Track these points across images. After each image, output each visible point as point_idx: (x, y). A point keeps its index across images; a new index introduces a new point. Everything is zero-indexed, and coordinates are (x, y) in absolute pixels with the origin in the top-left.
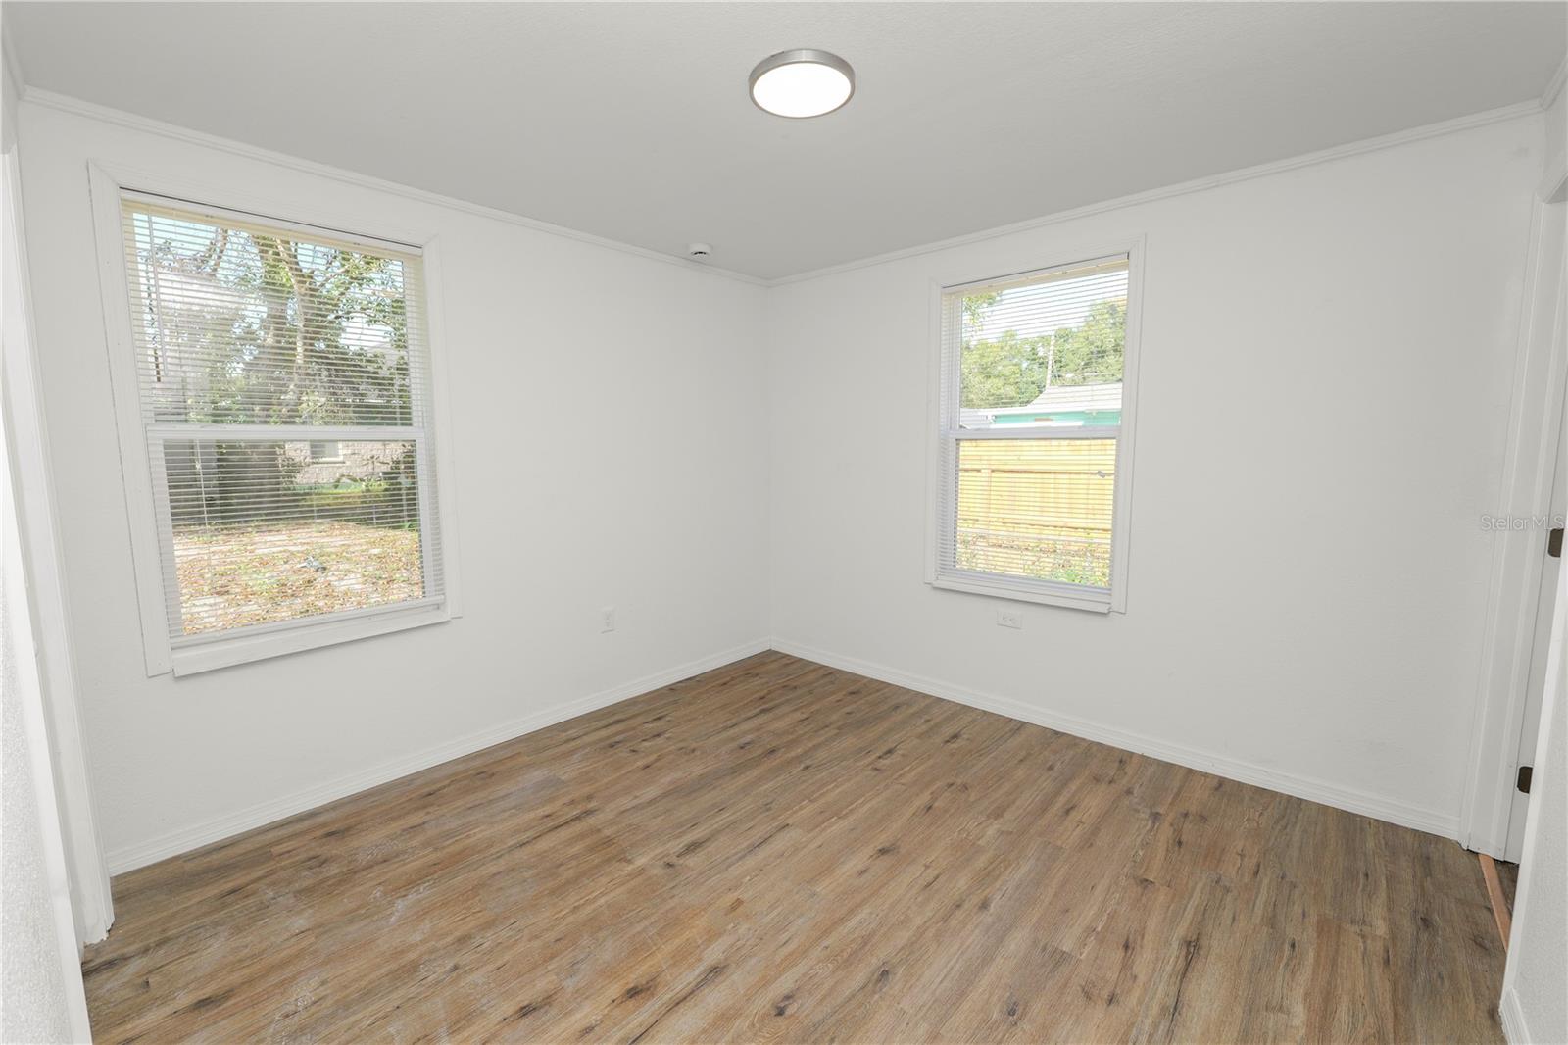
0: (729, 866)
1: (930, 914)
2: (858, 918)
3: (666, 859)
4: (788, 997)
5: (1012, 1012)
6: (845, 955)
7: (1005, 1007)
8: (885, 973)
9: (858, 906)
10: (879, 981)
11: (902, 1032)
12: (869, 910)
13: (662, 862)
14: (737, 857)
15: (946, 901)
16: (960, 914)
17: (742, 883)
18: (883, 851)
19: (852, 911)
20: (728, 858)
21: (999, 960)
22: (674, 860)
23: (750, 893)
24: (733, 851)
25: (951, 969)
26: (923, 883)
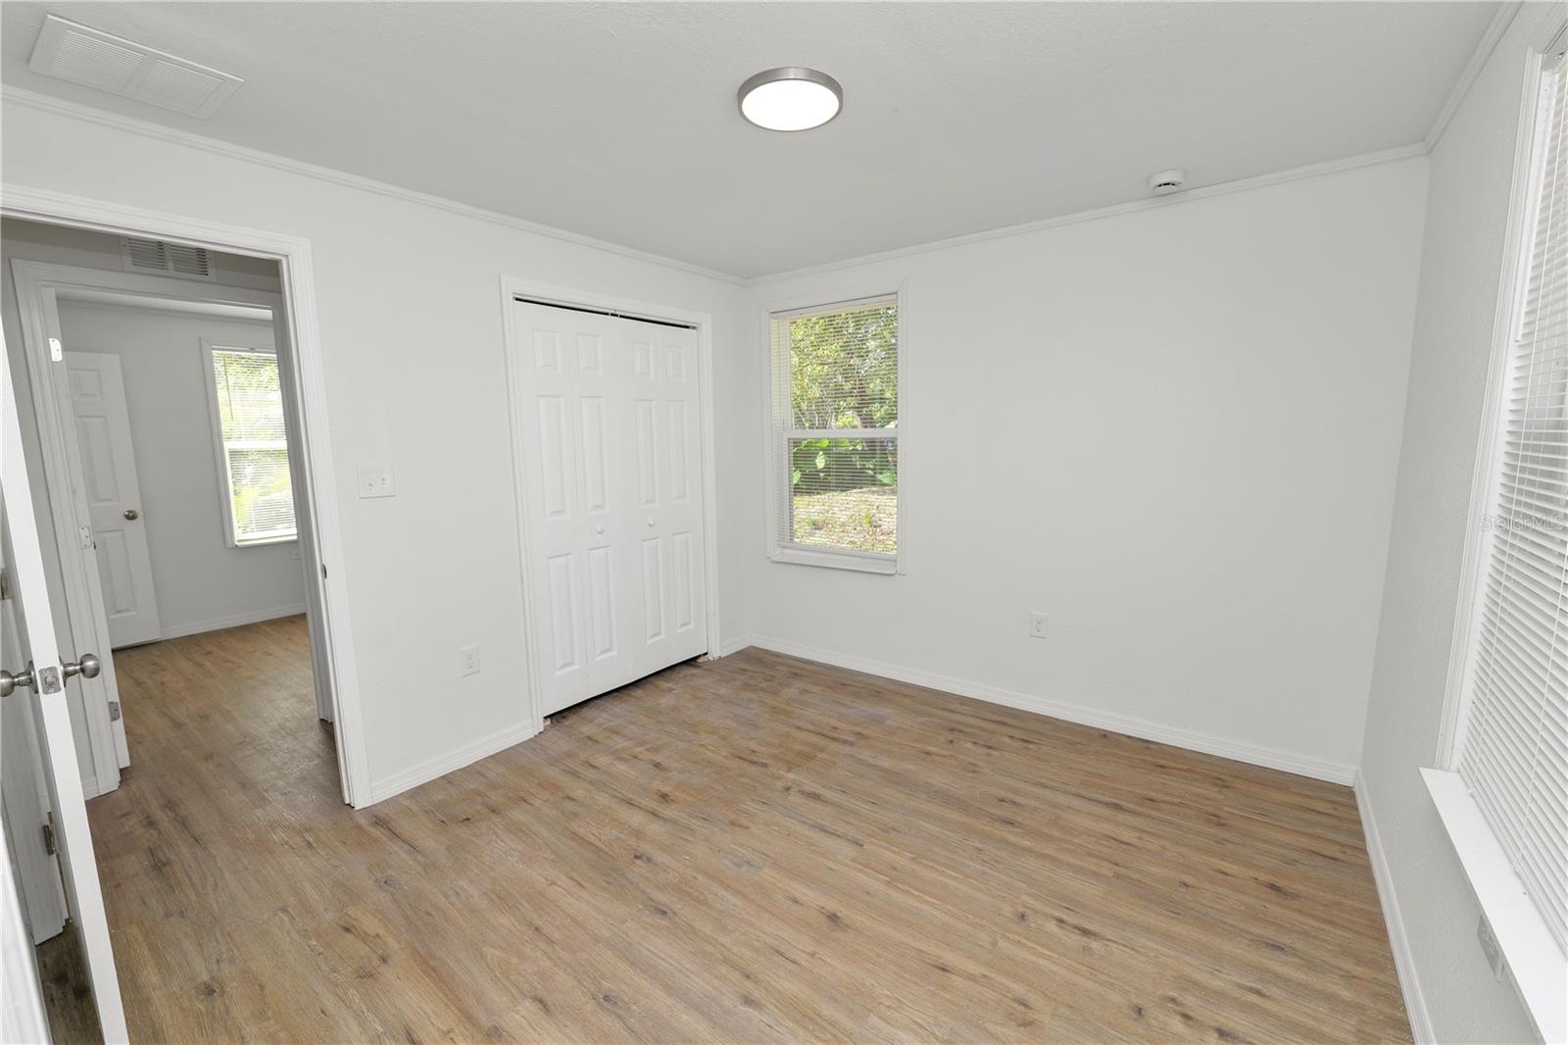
1: (735, 950)
4: (649, 860)
5: (607, 998)
6: (687, 889)
7: (614, 994)
8: (664, 913)
10: (656, 909)
11: (606, 921)
15: (755, 966)
16: (736, 977)
18: (833, 918)
21: (669, 1001)
25: (663, 959)
26: (782, 949)
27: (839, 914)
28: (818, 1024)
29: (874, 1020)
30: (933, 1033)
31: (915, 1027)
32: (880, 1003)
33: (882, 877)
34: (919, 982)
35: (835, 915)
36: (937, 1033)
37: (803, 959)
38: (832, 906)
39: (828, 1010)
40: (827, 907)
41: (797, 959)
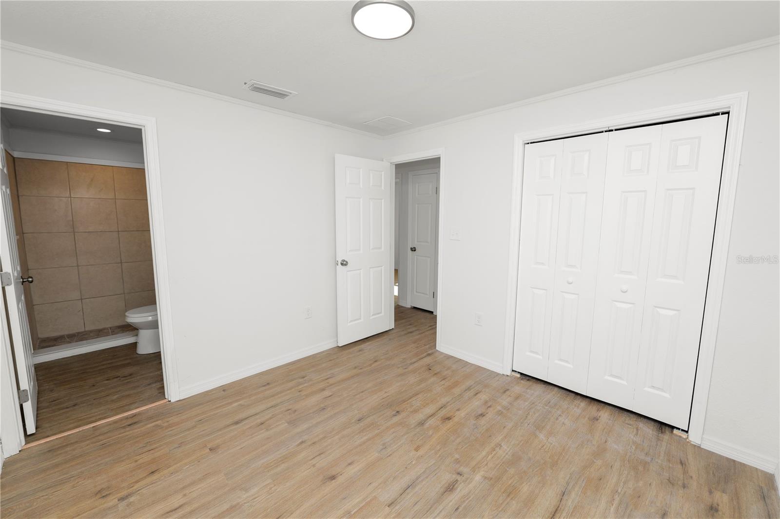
0: (424, 472)
1: (330, 440)
2: (362, 440)
3: (464, 478)
4: (396, 415)
6: (372, 426)
9: (360, 445)
10: (363, 418)
12: (356, 443)
13: (465, 476)
14: (422, 478)
15: (318, 446)
16: (315, 440)
17: (416, 460)
19: (364, 443)
20: (427, 477)
22: (459, 478)
23: (411, 454)
24: (424, 483)
26: (322, 456)
27: (333, 481)
28: (279, 462)
29: (269, 481)
30: (248, 502)
31: (256, 496)
32: (275, 485)
33: (355, 510)
34: (276, 505)
35: (334, 479)
36: (248, 504)
37: (314, 462)
38: (340, 479)
39: (283, 466)
40: (341, 476)
41: (314, 460)
